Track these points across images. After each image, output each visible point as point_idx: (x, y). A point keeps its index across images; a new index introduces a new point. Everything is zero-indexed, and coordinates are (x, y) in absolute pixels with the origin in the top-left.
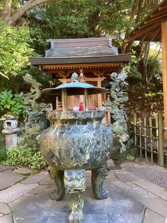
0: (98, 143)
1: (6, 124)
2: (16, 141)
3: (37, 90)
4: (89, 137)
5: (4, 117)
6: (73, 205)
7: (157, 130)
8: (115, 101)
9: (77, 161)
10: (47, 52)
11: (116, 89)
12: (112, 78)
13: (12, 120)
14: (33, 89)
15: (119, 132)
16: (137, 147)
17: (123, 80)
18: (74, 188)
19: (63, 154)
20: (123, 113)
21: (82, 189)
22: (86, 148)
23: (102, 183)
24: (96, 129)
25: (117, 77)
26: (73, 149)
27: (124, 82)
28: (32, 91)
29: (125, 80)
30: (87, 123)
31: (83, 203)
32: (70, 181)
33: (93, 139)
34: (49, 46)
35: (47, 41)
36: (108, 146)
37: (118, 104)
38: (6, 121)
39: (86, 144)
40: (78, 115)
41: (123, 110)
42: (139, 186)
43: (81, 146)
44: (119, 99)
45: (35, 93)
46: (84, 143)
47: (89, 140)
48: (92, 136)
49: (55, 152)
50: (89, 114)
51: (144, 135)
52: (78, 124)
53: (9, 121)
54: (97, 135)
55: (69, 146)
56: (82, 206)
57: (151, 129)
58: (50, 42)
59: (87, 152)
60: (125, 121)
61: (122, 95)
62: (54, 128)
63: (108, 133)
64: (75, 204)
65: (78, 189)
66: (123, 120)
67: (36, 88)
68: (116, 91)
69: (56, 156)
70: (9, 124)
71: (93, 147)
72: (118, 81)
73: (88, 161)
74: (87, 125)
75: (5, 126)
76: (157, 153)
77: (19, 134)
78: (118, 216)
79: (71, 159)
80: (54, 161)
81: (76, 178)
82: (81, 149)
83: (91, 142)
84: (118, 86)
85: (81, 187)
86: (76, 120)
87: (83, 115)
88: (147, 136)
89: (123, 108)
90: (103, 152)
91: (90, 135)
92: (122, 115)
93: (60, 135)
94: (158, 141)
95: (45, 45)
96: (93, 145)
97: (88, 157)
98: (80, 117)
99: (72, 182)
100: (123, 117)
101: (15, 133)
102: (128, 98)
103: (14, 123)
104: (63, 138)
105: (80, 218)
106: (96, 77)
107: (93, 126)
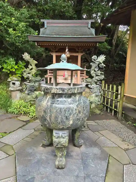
0: (79, 112)
1: (12, 84)
2: (19, 96)
3: (34, 67)
4: (73, 108)
5: (10, 79)
6: (59, 153)
7: (119, 95)
8: (94, 79)
9: (63, 125)
10: (42, 30)
11: (95, 69)
12: (93, 60)
13: (16, 81)
14: (31, 66)
15: (95, 102)
16: (103, 104)
17: (101, 62)
18: (60, 144)
19: (53, 119)
20: (99, 88)
21: (66, 145)
22: (70, 116)
23: (79, 136)
24: (78, 101)
25: (97, 59)
26: (60, 116)
27: (102, 64)
28: (30, 67)
29: (102, 62)
30: (72, 96)
31: (66, 152)
32: (57, 138)
33: (76, 110)
34: (43, 25)
35: (42, 20)
36: (87, 114)
37: (96, 81)
38: (12, 82)
39: (70, 113)
40: (65, 90)
41: (99, 86)
42: (104, 136)
43: (66, 115)
44: (97, 78)
45: (32, 69)
46: (69, 113)
47: (72, 111)
48: (75, 107)
49: (46, 117)
50: (74, 90)
51: (109, 97)
52: (64, 97)
53: (14, 82)
54: (79, 107)
55: (58, 114)
56: (65, 154)
57: (115, 94)
58: (44, 22)
59: (71, 119)
60: (100, 94)
61: (99, 75)
62: (46, 98)
63: (87, 104)
64: (60, 153)
65: (63, 144)
66: (99, 93)
67: (33, 65)
68: (95, 71)
69: (48, 120)
70: (14, 84)
71: (76, 115)
72: (98, 63)
73: (71, 125)
74: (72, 98)
75: (11, 85)
76: (117, 110)
77: (21, 91)
78: (90, 162)
79: (59, 123)
80: (46, 123)
81: (62, 136)
82: (67, 117)
83: (74, 112)
84: (97, 67)
85: (65, 143)
86: (64, 94)
87: (69, 91)
88: (111, 98)
89: (99, 84)
90: (82, 118)
91: (74, 106)
92: (98, 89)
93: (51, 105)
94: (119, 103)
95: (40, 23)
96: (75, 114)
97: (71, 122)
98: (67, 92)
99: (58, 139)
100: (99, 91)
101: (18, 90)
102: (104, 76)
103: (18, 83)
104: (53, 107)
105: (63, 163)
106: (78, 52)
107: (76, 99)
